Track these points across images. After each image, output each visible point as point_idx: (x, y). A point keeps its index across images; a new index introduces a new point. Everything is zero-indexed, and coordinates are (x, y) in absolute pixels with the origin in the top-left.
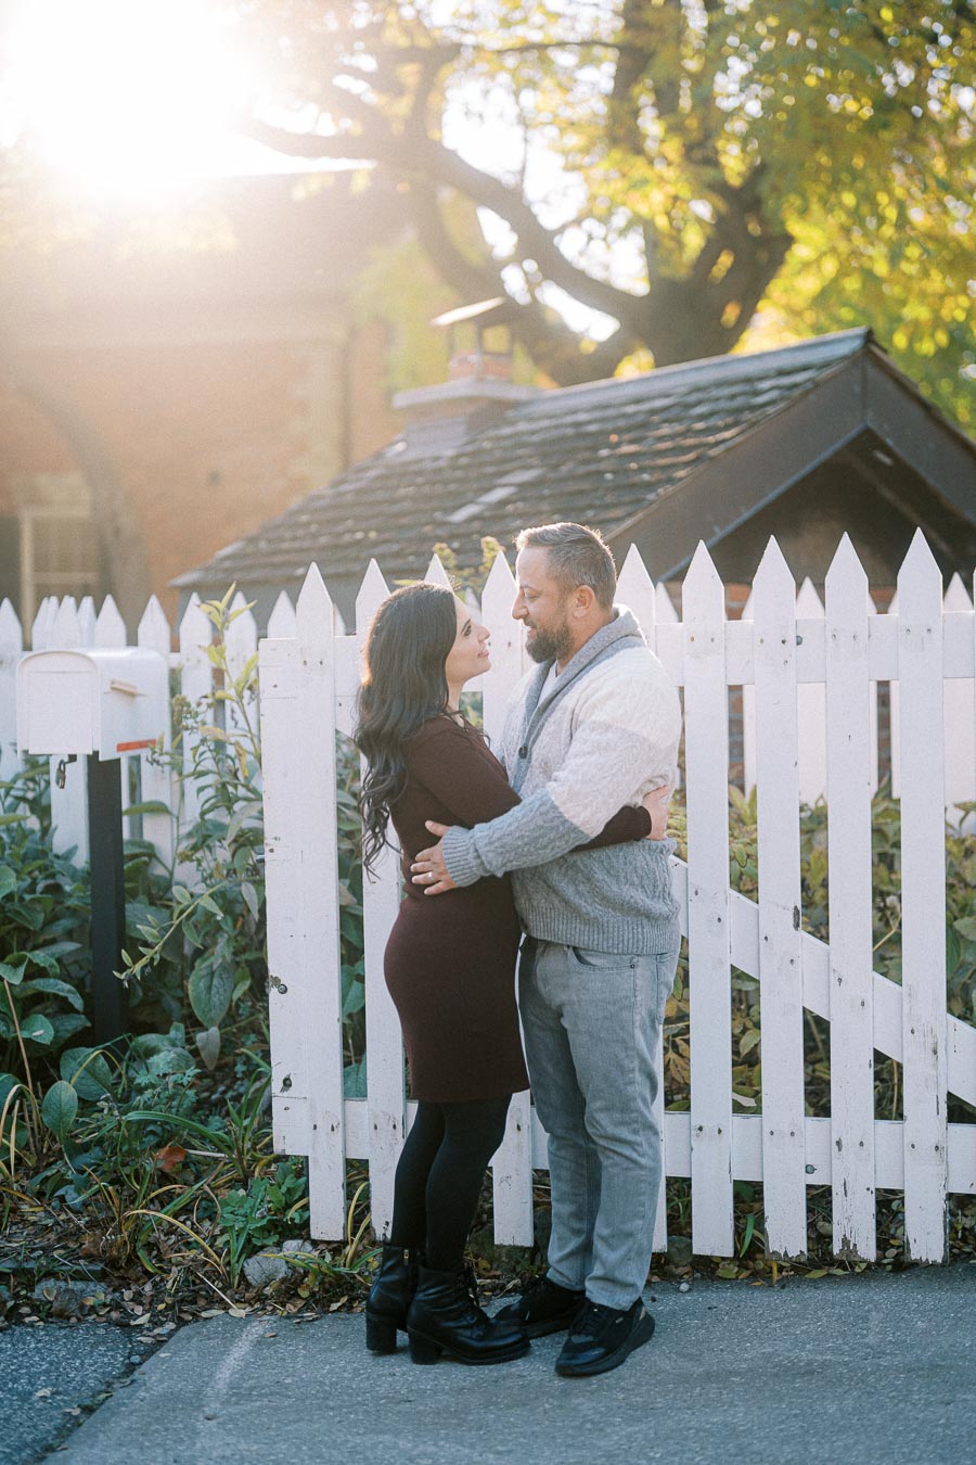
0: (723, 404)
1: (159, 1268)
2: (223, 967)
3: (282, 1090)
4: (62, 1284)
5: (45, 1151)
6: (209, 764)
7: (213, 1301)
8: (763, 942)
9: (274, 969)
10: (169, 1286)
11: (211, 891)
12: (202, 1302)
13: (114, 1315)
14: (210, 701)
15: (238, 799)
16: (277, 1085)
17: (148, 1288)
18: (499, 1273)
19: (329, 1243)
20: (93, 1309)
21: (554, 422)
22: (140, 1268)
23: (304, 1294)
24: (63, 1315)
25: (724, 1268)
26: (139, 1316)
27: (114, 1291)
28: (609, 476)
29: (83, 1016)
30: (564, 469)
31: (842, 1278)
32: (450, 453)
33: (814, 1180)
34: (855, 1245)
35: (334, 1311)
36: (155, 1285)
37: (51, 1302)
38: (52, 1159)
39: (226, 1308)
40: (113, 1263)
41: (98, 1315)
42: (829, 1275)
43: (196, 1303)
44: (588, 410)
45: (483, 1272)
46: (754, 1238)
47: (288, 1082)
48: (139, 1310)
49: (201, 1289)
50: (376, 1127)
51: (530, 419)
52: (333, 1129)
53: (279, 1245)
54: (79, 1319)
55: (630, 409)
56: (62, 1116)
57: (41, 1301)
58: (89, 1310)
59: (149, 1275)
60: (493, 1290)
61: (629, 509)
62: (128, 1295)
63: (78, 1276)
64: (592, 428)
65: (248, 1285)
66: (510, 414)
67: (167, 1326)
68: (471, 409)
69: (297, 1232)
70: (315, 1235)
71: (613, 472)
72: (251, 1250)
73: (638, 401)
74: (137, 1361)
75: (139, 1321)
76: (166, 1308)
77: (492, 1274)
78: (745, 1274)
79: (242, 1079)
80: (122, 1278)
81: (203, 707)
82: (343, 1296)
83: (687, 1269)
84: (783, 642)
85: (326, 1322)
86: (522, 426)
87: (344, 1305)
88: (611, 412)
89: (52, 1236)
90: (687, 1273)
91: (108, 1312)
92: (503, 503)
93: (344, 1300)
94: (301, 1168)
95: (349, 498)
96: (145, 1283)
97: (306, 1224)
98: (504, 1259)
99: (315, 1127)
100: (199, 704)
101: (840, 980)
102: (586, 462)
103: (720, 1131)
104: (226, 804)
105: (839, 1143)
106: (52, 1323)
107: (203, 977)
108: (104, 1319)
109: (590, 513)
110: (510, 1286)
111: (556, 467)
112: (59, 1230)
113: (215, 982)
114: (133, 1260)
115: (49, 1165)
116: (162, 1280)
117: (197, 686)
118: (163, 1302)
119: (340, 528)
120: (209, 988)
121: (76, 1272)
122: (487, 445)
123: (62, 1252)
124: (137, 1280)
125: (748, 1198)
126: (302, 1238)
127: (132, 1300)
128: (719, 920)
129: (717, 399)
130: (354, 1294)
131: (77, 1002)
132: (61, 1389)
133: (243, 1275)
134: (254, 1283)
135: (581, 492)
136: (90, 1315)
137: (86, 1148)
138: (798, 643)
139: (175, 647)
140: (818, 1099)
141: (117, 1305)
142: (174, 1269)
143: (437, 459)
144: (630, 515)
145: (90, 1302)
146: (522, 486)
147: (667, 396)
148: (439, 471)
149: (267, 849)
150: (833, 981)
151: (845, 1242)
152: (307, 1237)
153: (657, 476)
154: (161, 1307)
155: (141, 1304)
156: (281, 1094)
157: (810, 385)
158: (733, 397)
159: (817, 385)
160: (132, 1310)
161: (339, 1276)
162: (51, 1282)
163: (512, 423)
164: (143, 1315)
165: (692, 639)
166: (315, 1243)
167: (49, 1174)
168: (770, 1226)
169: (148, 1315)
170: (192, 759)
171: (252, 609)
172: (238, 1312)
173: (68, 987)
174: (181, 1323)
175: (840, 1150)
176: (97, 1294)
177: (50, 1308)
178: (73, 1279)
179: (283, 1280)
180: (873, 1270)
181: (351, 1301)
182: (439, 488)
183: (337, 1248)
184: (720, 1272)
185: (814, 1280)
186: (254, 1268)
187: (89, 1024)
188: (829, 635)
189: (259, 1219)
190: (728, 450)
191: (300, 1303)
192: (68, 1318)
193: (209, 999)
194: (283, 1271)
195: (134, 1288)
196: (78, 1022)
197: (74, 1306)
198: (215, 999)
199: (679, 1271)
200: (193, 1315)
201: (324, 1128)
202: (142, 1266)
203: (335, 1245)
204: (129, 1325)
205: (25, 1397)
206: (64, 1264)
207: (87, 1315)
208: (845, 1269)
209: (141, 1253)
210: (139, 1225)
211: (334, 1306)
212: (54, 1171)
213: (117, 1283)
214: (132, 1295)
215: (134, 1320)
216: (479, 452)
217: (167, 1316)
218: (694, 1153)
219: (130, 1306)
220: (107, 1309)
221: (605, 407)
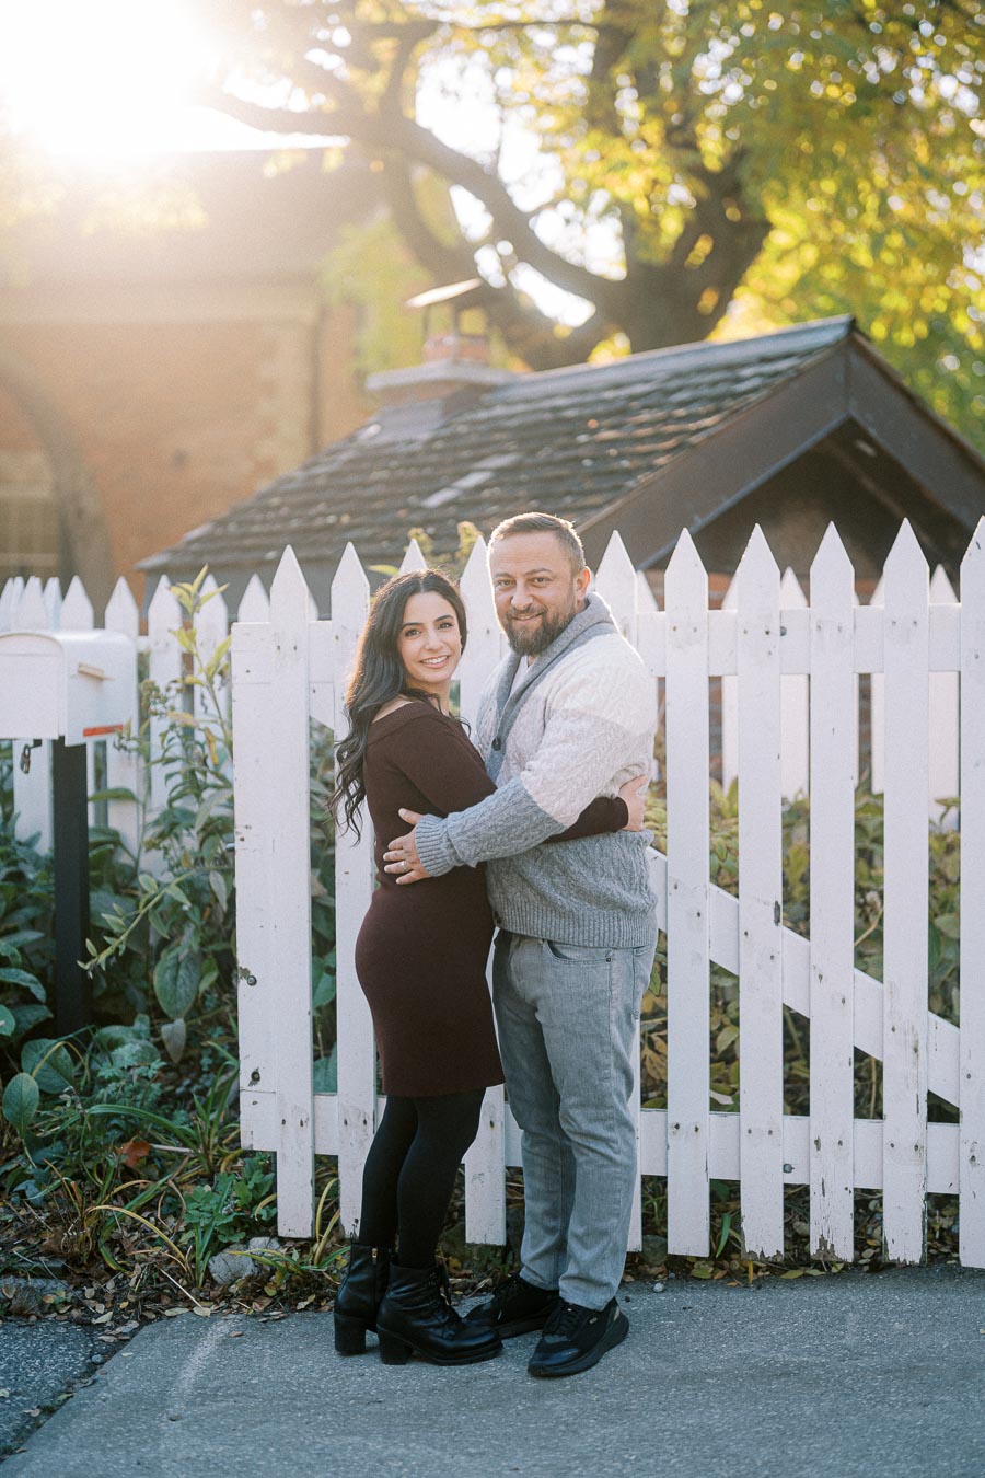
0: (706, 391)
1: (122, 1265)
2: (191, 958)
3: (251, 1084)
4: (22, 1281)
5: (4, 1144)
6: (177, 750)
7: (177, 1299)
8: (742, 936)
9: (243, 959)
10: (132, 1284)
11: (178, 880)
12: (166, 1301)
13: (75, 1313)
14: (179, 685)
15: (207, 786)
16: (244, 1079)
17: (110, 1285)
18: (470, 1272)
19: (296, 1240)
20: (53, 1307)
22: (102, 1265)
23: (271, 1292)
24: (22, 1314)
25: (699, 1268)
26: (101, 1315)
27: (76, 1288)
28: (587, 463)
29: (45, 1008)
30: (543, 455)
31: (818, 1278)
32: (425, 436)
33: (792, 1179)
34: (832, 1245)
35: (301, 1310)
36: (117, 1283)
37: (10, 1300)
38: (12, 1154)
39: (191, 1306)
40: (75, 1260)
41: (59, 1314)
42: (806, 1276)
43: (160, 1301)
44: (569, 394)
45: (453, 1271)
46: (731, 1238)
47: (256, 1076)
48: (101, 1308)
49: (164, 1287)
50: (346, 1123)
51: (507, 403)
52: (302, 1125)
53: (245, 1242)
54: (38, 1318)
55: (609, 395)
56: (23, 1109)
58: (50, 1308)
59: (112, 1272)
60: (464, 1289)
61: (609, 496)
62: (89, 1292)
63: (39, 1273)
64: (571, 413)
65: (214, 1283)
66: (486, 398)
67: (130, 1325)
68: (447, 392)
69: (264, 1229)
70: (282, 1232)
71: (593, 459)
72: (217, 1247)
73: (618, 386)
74: (99, 1361)
75: (100, 1320)
76: (129, 1306)
77: (464, 1272)
78: (720, 1274)
79: (208, 1072)
80: (84, 1275)
81: (173, 692)
82: (310, 1294)
84: (767, 633)
85: (292, 1321)
86: (499, 411)
87: (311, 1304)
88: (589, 398)
89: (12, 1232)
90: (661, 1273)
91: (69, 1310)
92: (479, 488)
93: (312, 1298)
94: (269, 1164)
95: (321, 481)
96: (106, 1281)
97: (273, 1221)
98: (475, 1258)
99: (284, 1122)
100: (168, 689)
101: (821, 977)
102: (564, 448)
103: (697, 1129)
104: (195, 791)
105: (817, 1142)
106: (11, 1321)
107: (168, 968)
108: (65, 1317)
109: (568, 500)
110: (481, 1285)
111: (532, 452)
112: (19, 1225)
113: (181, 973)
114: (95, 1256)
115: (9, 1159)
116: (125, 1277)
117: (165, 672)
118: (125, 1300)
119: (312, 512)
120: (175, 979)
121: (36, 1269)
122: (462, 429)
123: (22, 1248)
124: (98, 1278)
125: (725, 1197)
126: (269, 1235)
127: (93, 1298)
128: (699, 914)
129: (697, 386)
130: (322, 1292)
131: (39, 992)
132: (20, 1389)
133: (208, 1273)
134: (219, 1281)
135: (560, 479)
136: (50, 1313)
137: (47, 1142)
138: (783, 634)
139: (143, 630)
140: (797, 1098)
141: (78, 1304)
142: (137, 1266)
143: (411, 442)
144: (609, 502)
145: (50, 1300)
146: (499, 471)
147: (646, 381)
148: (412, 455)
149: (237, 838)
150: (814, 978)
151: (823, 1242)
152: (275, 1235)
153: (638, 462)
154: (124, 1305)
155: (103, 1302)
156: (249, 1088)
157: (792, 374)
158: (714, 384)
159: (799, 373)
160: (94, 1309)
161: (307, 1275)
162: (10, 1280)
163: (489, 407)
164: (105, 1313)
165: (675, 629)
166: (282, 1241)
167: (9, 1168)
168: (746, 1226)
169: (111, 1313)
170: (159, 744)
171: (223, 594)
172: (203, 1310)
173: (30, 977)
174: (144, 1321)
175: (818, 1149)
176: (58, 1291)
177: (9, 1306)
178: (33, 1276)
179: (250, 1278)
180: (850, 1271)
181: (319, 1299)
182: (413, 473)
183: (305, 1245)
184: (695, 1272)
185: (788, 1281)
186: (220, 1266)
187: (51, 1015)
188: (814, 627)
189: (225, 1214)
190: (710, 438)
191: (267, 1302)
192: (28, 1316)
193: (175, 991)
194: (249, 1269)
195: (96, 1285)
196: (40, 1013)
197: (34, 1305)
198: (181, 991)
199: (654, 1271)
200: (157, 1313)
201: (293, 1122)
202: (105, 1263)
203: (302, 1243)
204: (90, 1324)
206: (24, 1261)
207: (46, 1313)
208: (821, 1269)
209: (104, 1251)
210: (102, 1222)
211: (302, 1305)
212: (14, 1166)
213: (78, 1280)
214: (93, 1293)
215: (96, 1318)
216: (454, 436)
217: (129, 1315)
218: (670, 1150)
219: (91, 1304)
220: (68, 1307)
221: (584, 392)
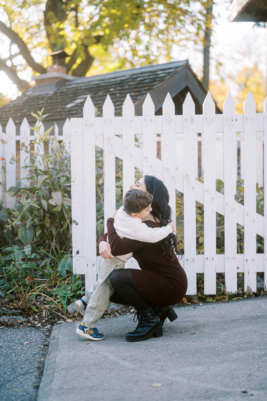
0: (146, 78)
1: (39, 310)
2: (29, 228)
3: (76, 255)
4: (8, 317)
7: (59, 318)
8: (225, 204)
9: (73, 219)
10: (44, 315)
12: (57, 319)
13: (29, 324)
16: (74, 253)
17: (36, 316)
20: (21, 323)
21: (86, 84)
22: (32, 311)
24: (12, 326)
25: (208, 299)
27: (26, 318)
28: (118, 95)
31: (243, 299)
32: (51, 93)
33: (239, 271)
34: (251, 288)
36: (38, 316)
37: (7, 322)
39: (65, 320)
40: (23, 310)
41: (23, 325)
42: (238, 299)
43: (55, 319)
44: (98, 81)
46: (223, 290)
47: (78, 252)
48: (36, 323)
49: (55, 315)
51: (76, 84)
52: (93, 265)
54: (18, 326)
55: (113, 80)
57: (3, 322)
59: (36, 313)
62: (31, 319)
63: (13, 314)
65: (69, 313)
66: (67, 83)
67: (48, 326)
68: (57, 81)
72: (69, 302)
74: (48, 334)
75: (38, 326)
76: (45, 321)
78: (214, 301)
80: (27, 314)
83: (197, 301)
84: (232, 120)
86: (74, 86)
90: (198, 302)
91: (27, 324)
94: (82, 277)
95: (21, 104)
99: (88, 265)
101: (247, 214)
103: (213, 259)
105: (247, 260)
106: (10, 328)
108: (26, 326)
113: (27, 231)
114: (30, 309)
116: (40, 314)
118: (44, 320)
120: (26, 233)
122: (64, 90)
123: (5, 308)
124: (32, 315)
125: (220, 277)
127: (33, 320)
128: (213, 199)
129: (144, 77)
132: (31, 342)
133: (67, 311)
134: (71, 313)
136: (20, 325)
138: (236, 121)
141: (29, 322)
142: (44, 310)
143: (48, 94)
145: (19, 321)
147: (124, 76)
148: (50, 97)
149: (72, 181)
150: (245, 214)
151: (248, 287)
153: (136, 94)
154: (44, 321)
155: (36, 321)
157: (174, 72)
158: (149, 76)
159: (177, 72)
160: (34, 323)
162: (5, 317)
163: (70, 85)
164: (38, 324)
168: (227, 285)
169: (40, 324)
172: (69, 321)
174: (52, 324)
175: (247, 262)
176: (21, 319)
177: (7, 324)
180: (256, 295)
182: (54, 101)
185: (235, 300)
186: (70, 308)
188: (245, 119)
189: (70, 294)
192: (15, 326)
193: (26, 237)
195: (32, 317)
197: (15, 323)
199: (195, 301)
200: (55, 323)
201: (90, 265)
202: (33, 310)
204: (35, 327)
205: (22, 344)
206: (7, 311)
208: (242, 297)
209: (32, 307)
213: (26, 316)
214: (32, 319)
215: (36, 325)
216: (62, 92)
217: (47, 323)
218: (205, 265)
219: (33, 322)
220: (26, 323)
221: (103, 80)
